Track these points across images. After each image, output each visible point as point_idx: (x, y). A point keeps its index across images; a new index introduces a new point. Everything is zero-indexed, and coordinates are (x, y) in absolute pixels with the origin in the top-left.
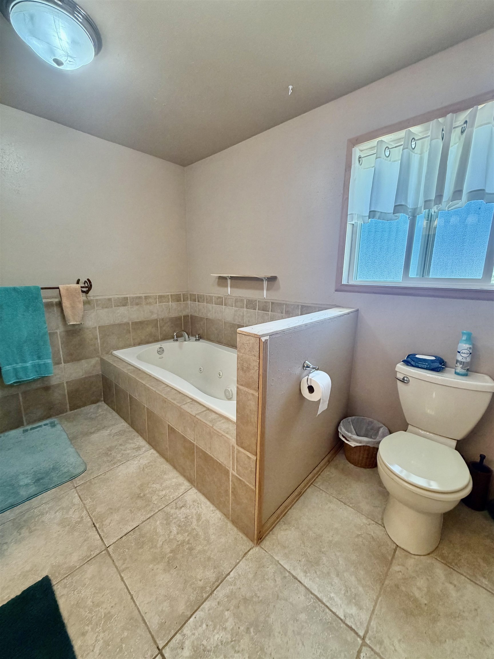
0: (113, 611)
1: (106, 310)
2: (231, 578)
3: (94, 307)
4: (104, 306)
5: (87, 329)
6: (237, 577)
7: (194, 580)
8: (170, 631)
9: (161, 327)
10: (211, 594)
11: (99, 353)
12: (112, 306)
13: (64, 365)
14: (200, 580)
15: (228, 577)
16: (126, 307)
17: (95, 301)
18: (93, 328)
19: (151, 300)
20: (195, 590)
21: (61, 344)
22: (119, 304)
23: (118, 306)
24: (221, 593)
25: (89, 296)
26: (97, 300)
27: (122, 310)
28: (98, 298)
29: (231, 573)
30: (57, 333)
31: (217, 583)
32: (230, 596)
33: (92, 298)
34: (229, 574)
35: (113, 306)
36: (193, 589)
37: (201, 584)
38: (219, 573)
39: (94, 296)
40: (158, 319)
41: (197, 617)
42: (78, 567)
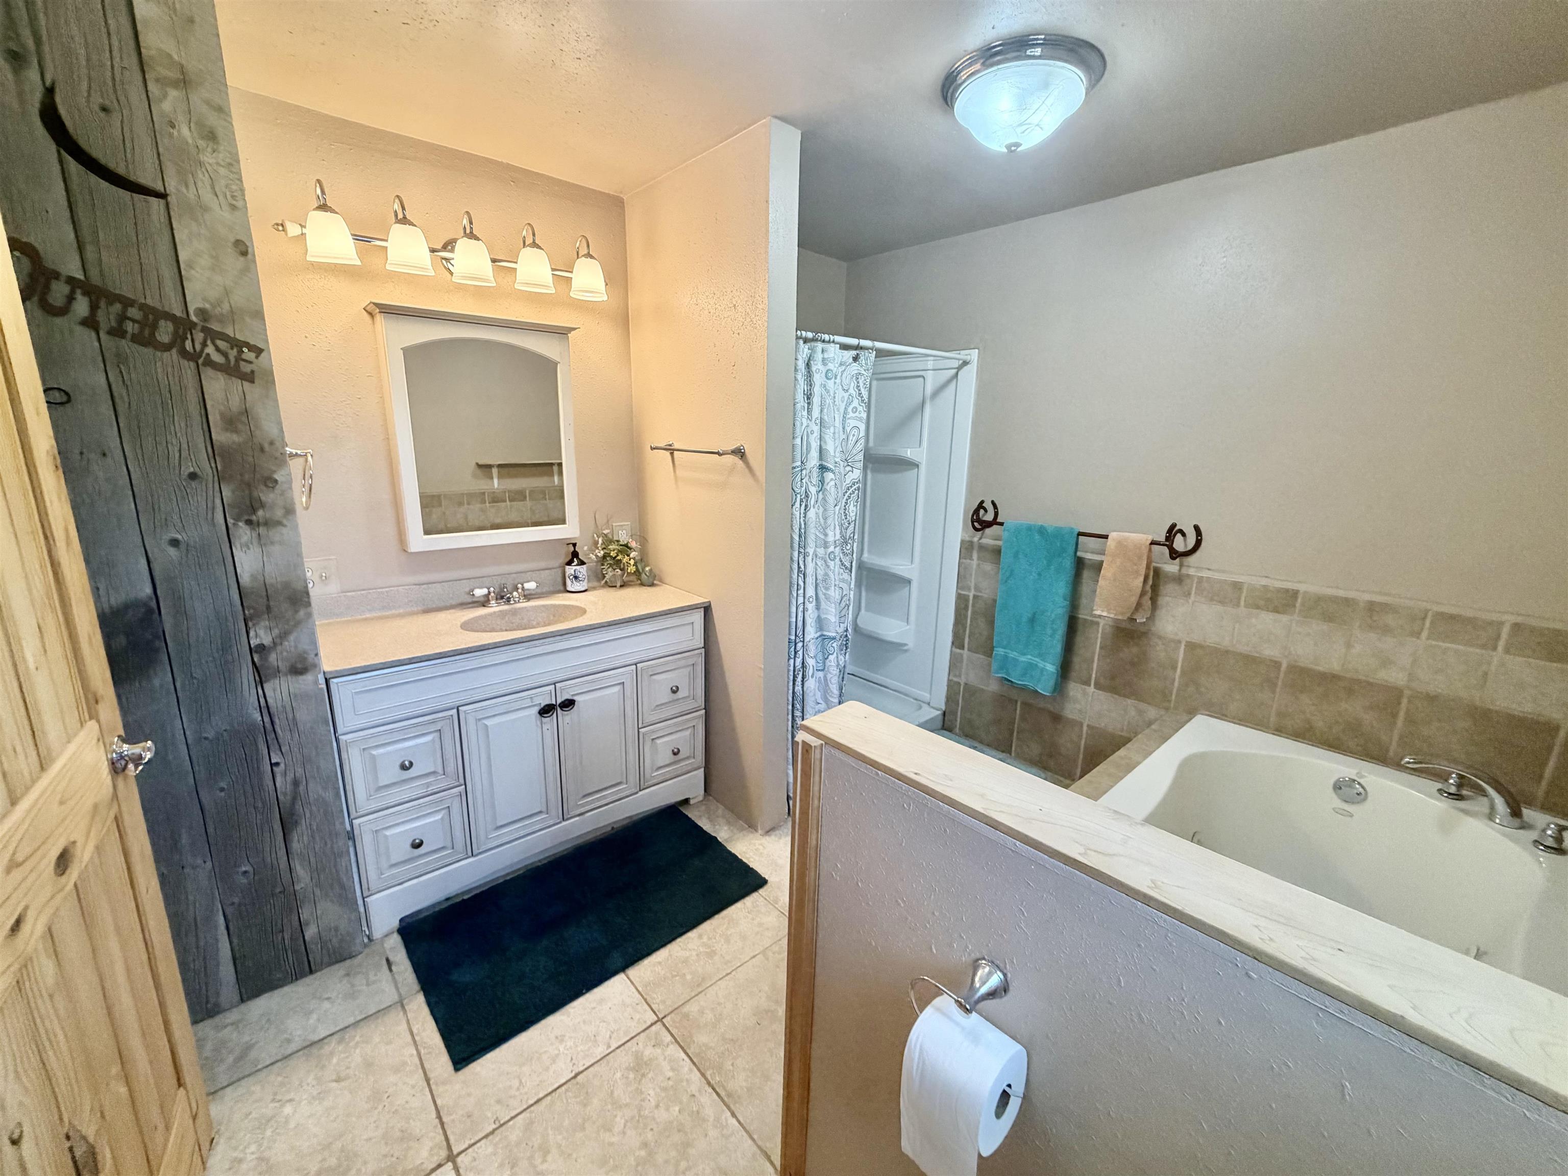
0: (716, 958)
1: (1220, 608)
2: (726, 1119)
3: (1189, 594)
4: (1216, 598)
5: (1160, 637)
6: (725, 1131)
7: (734, 1054)
8: (676, 1027)
9: (1410, 720)
10: (709, 1083)
11: (1169, 701)
12: (1239, 603)
13: (1094, 692)
14: (732, 1065)
15: (729, 1114)
16: (1285, 618)
17: (1196, 580)
18: (1173, 641)
19: (1390, 619)
20: (719, 1057)
21: (1101, 648)
22: (1262, 603)
23: (1258, 607)
24: (708, 1099)
25: (1189, 566)
26: (1201, 579)
27: (1266, 621)
28: (1205, 574)
29: (734, 1121)
30: (1098, 624)
31: (723, 1094)
32: (698, 1117)
33: (1192, 572)
34: (733, 1115)
35: (1242, 603)
36: (723, 1053)
37: (728, 1065)
38: (739, 1097)
39: (1199, 568)
40: (1407, 692)
41: (682, 1063)
42: (777, 906)
